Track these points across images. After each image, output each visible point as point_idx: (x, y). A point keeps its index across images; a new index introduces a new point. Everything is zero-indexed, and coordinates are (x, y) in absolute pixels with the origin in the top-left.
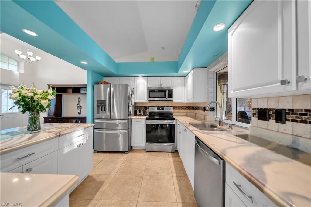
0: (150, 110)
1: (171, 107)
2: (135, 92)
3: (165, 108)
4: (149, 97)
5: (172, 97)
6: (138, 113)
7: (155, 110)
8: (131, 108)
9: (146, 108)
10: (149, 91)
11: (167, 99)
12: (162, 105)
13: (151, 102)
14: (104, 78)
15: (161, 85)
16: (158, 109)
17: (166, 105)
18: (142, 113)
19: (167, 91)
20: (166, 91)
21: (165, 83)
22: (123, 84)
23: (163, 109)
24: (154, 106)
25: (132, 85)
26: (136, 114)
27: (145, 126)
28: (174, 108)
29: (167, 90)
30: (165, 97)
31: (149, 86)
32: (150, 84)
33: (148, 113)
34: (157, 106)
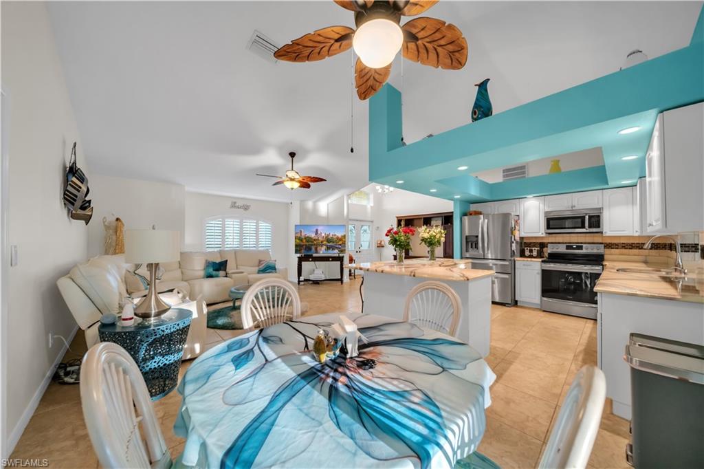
0: (549, 250)
1: (602, 243)
2: (521, 222)
3: (584, 245)
4: (548, 227)
5: (599, 227)
6: (527, 253)
7: (562, 249)
8: (514, 245)
9: (543, 246)
10: (547, 219)
11: (588, 231)
12: (579, 241)
13: (554, 235)
15: (574, 206)
16: (568, 247)
17: (587, 241)
18: (535, 253)
19: (587, 217)
20: (584, 217)
21: (583, 202)
22: (500, 212)
23: (580, 248)
24: (559, 243)
25: (514, 210)
26: (522, 254)
27: (540, 272)
28: (608, 246)
29: (586, 214)
30: (583, 227)
31: (547, 210)
32: (549, 207)
33: (547, 255)
34: (566, 243)
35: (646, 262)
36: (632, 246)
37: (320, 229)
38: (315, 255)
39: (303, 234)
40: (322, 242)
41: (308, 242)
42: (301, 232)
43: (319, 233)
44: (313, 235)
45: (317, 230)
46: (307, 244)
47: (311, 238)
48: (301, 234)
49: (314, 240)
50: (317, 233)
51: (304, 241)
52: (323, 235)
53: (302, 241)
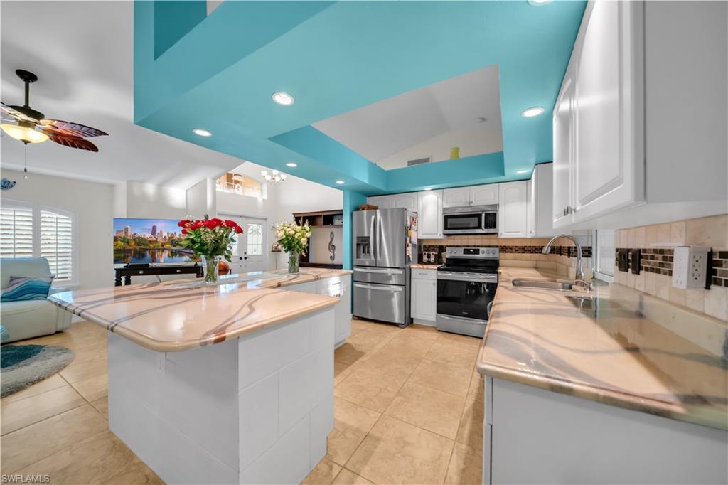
0: (447, 255)
1: (497, 247)
2: (419, 220)
3: (481, 249)
4: (446, 228)
5: (495, 227)
6: (425, 259)
7: (460, 254)
8: (409, 250)
9: (442, 249)
10: (445, 217)
11: (484, 232)
12: (477, 245)
13: (453, 237)
14: (368, 198)
15: (472, 202)
16: (466, 251)
17: (484, 244)
18: (432, 259)
19: (483, 215)
20: (481, 214)
21: (478, 197)
22: (398, 207)
23: (477, 252)
24: (457, 246)
25: (412, 206)
26: (420, 261)
27: (436, 282)
28: (504, 249)
29: (483, 212)
30: (479, 227)
31: (446, 206)
32: (447, 203)
33: (445, 260)
34: (464, 246)
35: (536, 268)
36: (524, 250)
37: (160, 226)
38: (152, 265)
39: (130, 233)
40: (162, 245)
41: (138, 244)
42: (126, 229)
43: (158, 231)
44: (148, 235)
45: (154, 228)
46: (138, 248)
47: (143, 239)
48: (126, 233)
49: (151, 242)
50: (154, 231)
51: (133, 243)
52: (165, 234)
53: (128, 243)
